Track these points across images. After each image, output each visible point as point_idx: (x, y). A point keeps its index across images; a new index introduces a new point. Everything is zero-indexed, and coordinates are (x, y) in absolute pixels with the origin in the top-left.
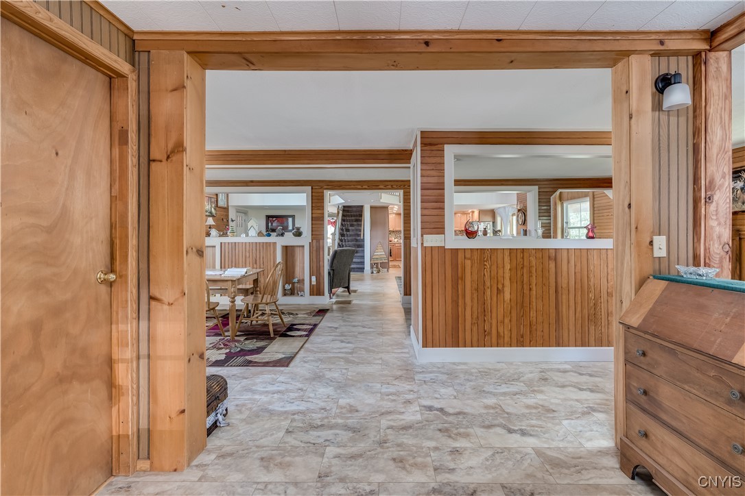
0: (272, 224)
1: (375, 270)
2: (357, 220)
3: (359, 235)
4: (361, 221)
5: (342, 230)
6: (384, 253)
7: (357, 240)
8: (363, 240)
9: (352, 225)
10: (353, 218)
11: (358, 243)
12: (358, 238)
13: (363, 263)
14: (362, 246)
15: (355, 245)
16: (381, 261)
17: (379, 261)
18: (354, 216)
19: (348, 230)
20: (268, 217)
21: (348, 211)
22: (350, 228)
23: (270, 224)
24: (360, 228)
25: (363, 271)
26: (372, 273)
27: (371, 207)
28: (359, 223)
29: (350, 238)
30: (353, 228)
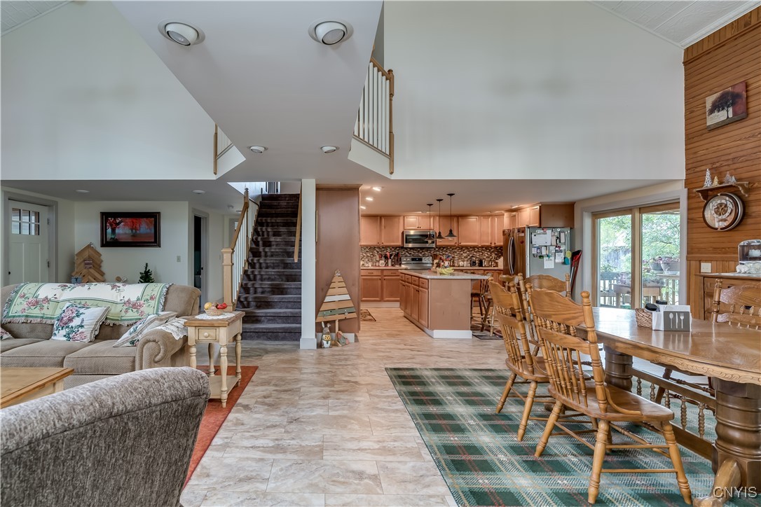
0: (113, 230)
1: (327, 340)
2: (286, 224)
3: (291, 255)
4: (295, 225)
5: (255, 242)
6: (348, 297)
7: (286, 266)
8: (299, 265)
9: (276, 234)
10: (279, 220)
11: (288, 271)
12: (289, 260)
13: (297, 318)
14: (297, 278)
15: (280, 275)
16: (342, 317)
17: (337, 317)
18: (282, 215)
19: (267, 244)
20: (105, 216)
21: (270, 207)
22: (272, 239)
23: (109, 231)
24: (292, 239)
25: (298, 339)
26: (320, 345)
27: (319, 189)
28: (292, 229)
29: (270, 260)
30: (279, 239)
